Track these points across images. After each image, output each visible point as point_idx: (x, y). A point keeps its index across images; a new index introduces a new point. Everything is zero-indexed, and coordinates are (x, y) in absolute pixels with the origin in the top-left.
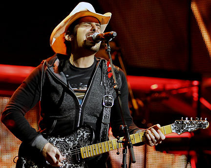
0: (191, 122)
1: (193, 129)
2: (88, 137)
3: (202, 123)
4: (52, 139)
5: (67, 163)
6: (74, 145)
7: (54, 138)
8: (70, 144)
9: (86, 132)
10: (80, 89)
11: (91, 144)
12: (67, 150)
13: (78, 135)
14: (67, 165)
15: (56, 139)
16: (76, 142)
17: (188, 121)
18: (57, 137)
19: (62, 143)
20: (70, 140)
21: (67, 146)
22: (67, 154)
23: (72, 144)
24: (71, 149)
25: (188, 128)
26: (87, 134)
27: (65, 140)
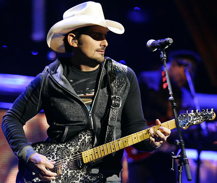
0: (196, 114)
1: (198, 121)
2: (89, 140)
3: (208, 114)
4: (53, 147)
5: (68, 170)
6: (75, 150)
7: (54, 145)
8: (71, 149)
9: (88, 135)
10: (87, 95)
11: (93, 148)
12: (69, 156)
13: (79, 139)
14: (69, 172)
15: (57, 146)
16: (77, 147)
17: (193, 114)
18: (57, 144)
19: (63, 149)
20: (71, 145)
21: (68, 152)
22: (68, 160)
23: (73, 149)
24: (72, 154)
25: (193, 121)
26: (88, 137)
27: (65, 146)
